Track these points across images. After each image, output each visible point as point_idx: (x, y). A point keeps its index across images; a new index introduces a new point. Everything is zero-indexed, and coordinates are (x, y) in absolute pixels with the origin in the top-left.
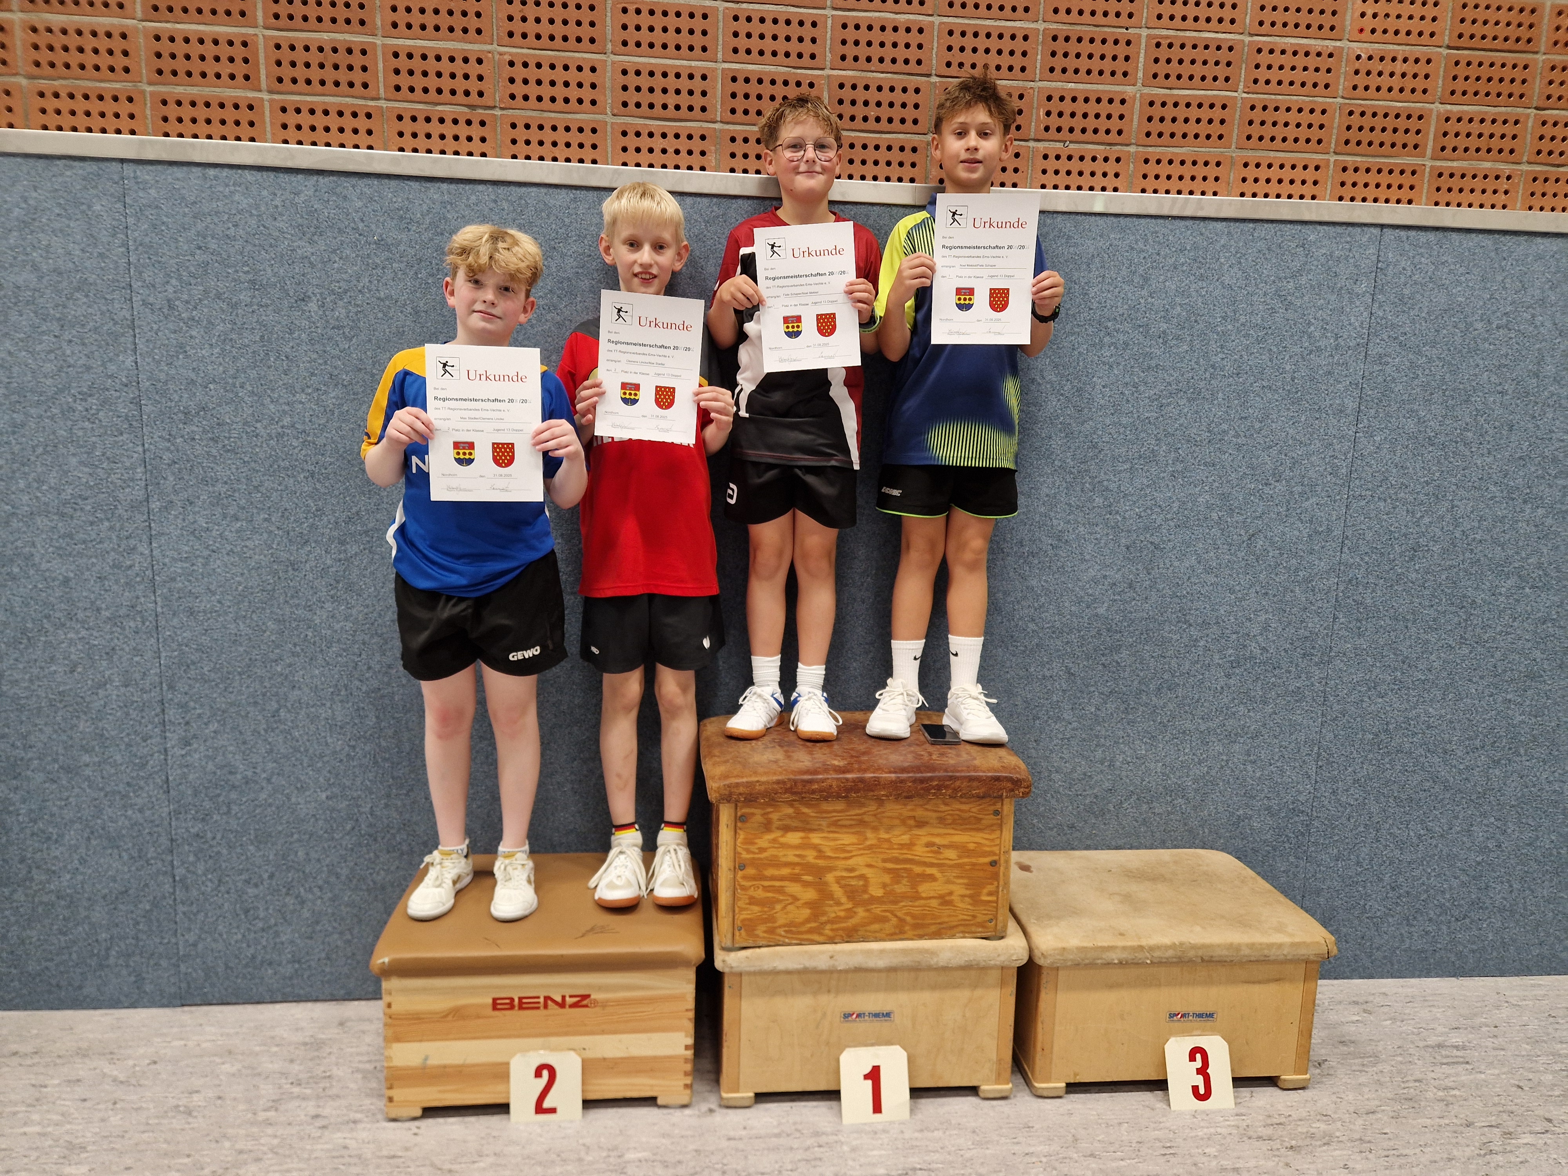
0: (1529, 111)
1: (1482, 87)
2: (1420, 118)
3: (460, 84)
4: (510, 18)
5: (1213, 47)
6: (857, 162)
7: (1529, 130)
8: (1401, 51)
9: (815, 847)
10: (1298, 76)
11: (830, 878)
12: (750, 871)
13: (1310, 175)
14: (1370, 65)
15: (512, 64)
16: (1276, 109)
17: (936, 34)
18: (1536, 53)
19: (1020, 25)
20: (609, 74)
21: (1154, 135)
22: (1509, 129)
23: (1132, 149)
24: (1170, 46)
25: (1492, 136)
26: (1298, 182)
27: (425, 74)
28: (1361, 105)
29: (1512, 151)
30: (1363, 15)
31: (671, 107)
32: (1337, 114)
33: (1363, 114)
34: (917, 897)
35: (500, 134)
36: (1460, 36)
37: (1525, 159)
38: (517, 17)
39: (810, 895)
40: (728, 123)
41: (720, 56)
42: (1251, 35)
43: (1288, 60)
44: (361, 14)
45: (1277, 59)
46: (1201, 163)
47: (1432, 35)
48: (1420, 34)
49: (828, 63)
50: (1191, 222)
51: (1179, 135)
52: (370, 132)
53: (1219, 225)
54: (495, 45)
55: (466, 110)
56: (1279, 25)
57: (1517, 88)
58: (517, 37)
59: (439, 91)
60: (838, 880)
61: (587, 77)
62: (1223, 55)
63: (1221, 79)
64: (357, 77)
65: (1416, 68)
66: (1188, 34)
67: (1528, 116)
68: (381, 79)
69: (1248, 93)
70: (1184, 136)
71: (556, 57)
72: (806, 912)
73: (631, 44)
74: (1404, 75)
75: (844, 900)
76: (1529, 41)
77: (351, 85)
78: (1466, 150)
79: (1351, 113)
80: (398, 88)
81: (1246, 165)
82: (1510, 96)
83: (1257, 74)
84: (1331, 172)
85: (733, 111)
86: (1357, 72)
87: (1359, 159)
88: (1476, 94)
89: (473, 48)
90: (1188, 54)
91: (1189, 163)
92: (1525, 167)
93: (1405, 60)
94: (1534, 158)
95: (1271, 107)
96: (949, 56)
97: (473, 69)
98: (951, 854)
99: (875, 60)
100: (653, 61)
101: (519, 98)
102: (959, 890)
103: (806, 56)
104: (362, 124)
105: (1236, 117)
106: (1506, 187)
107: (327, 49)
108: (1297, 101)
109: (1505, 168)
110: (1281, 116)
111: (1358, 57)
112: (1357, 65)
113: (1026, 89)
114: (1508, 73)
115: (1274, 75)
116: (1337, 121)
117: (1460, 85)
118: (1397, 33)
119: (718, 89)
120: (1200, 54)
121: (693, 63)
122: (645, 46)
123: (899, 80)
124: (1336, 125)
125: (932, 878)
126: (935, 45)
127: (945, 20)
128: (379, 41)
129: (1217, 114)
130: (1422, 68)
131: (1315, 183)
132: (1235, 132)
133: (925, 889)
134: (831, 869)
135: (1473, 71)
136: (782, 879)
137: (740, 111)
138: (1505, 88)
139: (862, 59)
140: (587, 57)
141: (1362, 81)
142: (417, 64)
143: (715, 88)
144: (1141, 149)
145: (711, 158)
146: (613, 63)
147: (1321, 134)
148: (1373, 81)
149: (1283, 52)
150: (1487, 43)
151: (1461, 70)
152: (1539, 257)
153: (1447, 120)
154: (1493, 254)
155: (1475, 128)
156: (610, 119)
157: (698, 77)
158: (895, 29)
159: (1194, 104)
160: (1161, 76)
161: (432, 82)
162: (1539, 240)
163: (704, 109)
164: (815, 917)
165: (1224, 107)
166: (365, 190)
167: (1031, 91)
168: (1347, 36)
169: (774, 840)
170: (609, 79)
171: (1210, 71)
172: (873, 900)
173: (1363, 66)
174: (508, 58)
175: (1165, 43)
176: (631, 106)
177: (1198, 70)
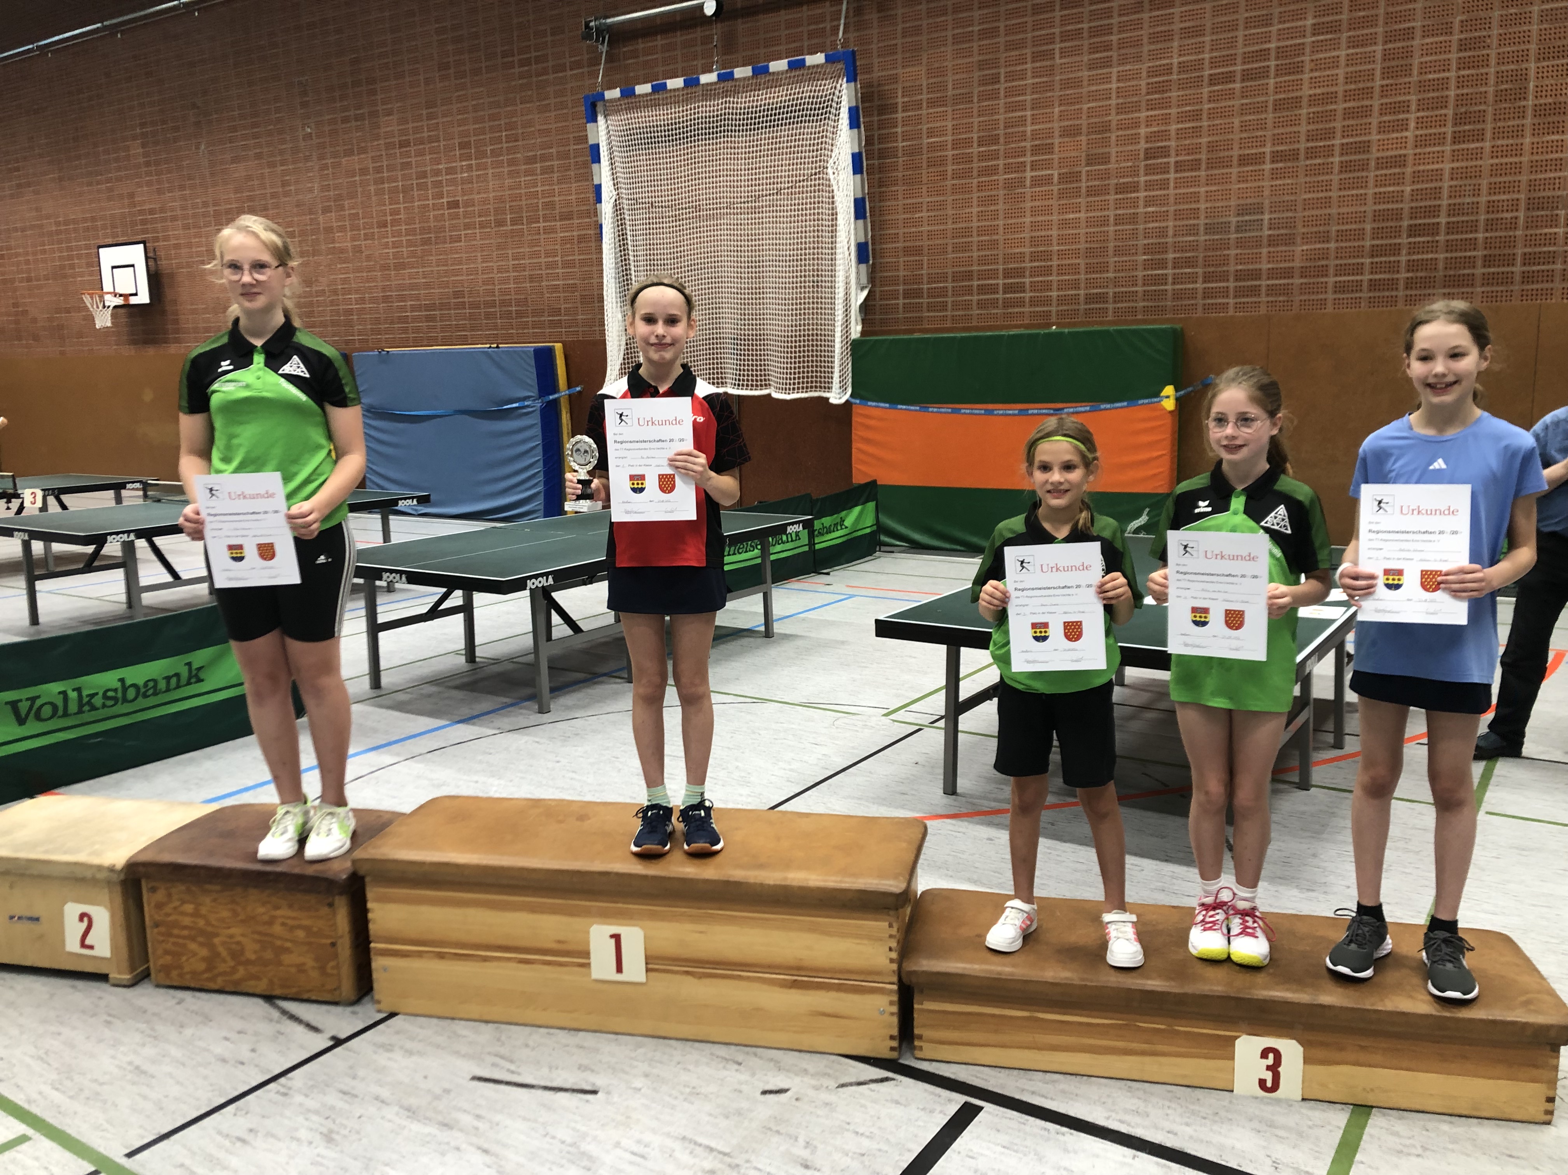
9: (204, 917)
11: (216, 941)
12: (162, 929)
34: (280, 963)
39: (204, 952)
60: (224, 943)
72: (202, 966)
75: (228, 959)
98: (301, 934)
102: (310, 962)
125: (288, 950)
133: (287, 959)
134: (217, 935)
136: (184, 937)
164: (209, 969)
169: (175, 908)
172: (248, 962)
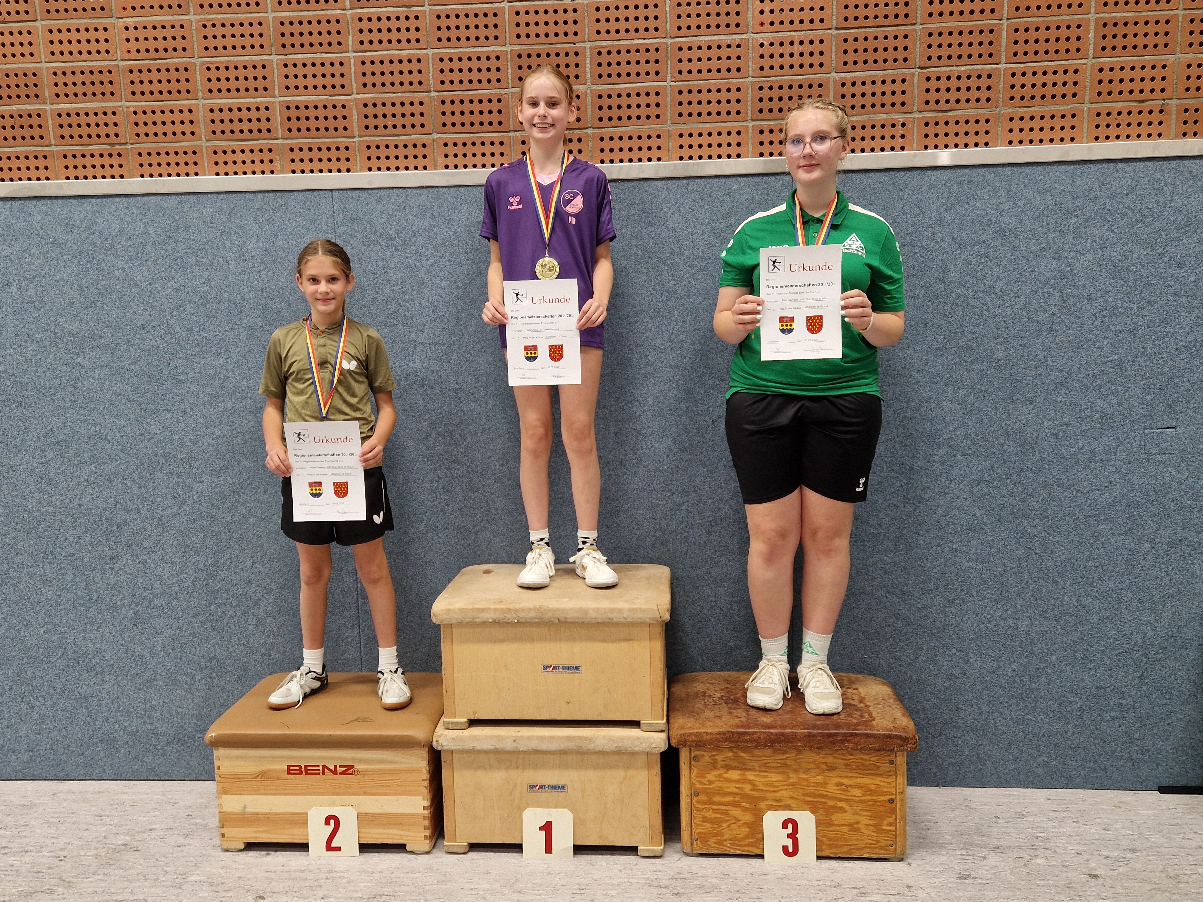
0: (913, 71)
1: (870, 56)
2: (820, 86)
3: (103, 130)
4: (132, 83)
5: (643, 50)
6: (383, 158)
7: (916, 86)
8: (796, 36)
10: (714, 65)
13: (734, 139)
14: (772, 50)
15: (135, 113)
16: (700, 91)
17: (430, 61)
18: (914, 24)
19: (493, 49)
20: (201, 113)
21: (605, 120)
22: (898, 87)
23: (589, 131)
24: (609, 53)
25: (883, 94)
26: (724, 145)
27: (79, 126)
28: (768, 81)
29: (903, 104)
30: (762, 12)
31: (246, 131)
32: (750, 91)
33: (771, 88)
35: (132, 161)
36: (846, 19)
37: (915, 109)
38: (137, 81)
40: (287, 139)
41: (277, 92)
42: (672, 38)
43: (704, 53)
44: (35, 90)
45: (695, 54)
46: (644, 137)
47: (822, 21)
48: (812, 21)
49: (355, 91)
50: (637, 183)
51: (625, 118)
52: (46, 168)
53: (659, 184)
54: (124, 102)
55: (108, 147)
56: (694, 28)
57: (900, 54)
58: (138, 94)
59: (90, 136)
61: (186, 116)
62: (652, 56)
63: (652, 73)
64: (36, 132)
65: (811, 48)
66: (622, 42)
67: (913, 74)
68: (51, 132)
69: (675, 82)
70: (629, 118)
71: (163, 105)
73: (215, 91)
74: (801, 54)
76: (907, 16)
77: (33, 138)
78: (863, 107)
79: (761, 88)
80: (62, 137)
81: (681, 136)
82: (895, 60)
83: (680, 66)
84: (750, 135)
85: (290, 130)
86: (762, 56)
87: (772, 123)
88: (865, 62)
89: (109, 105)
90: (624, 57)
91: (635, 138)
92: (917, 115)
93: (801, 43)
94: (924, 107)
95: (695, 91)
96: (442, 77)
97: (111, 119)
99: (388, 84)
100: (230, 101)
101: (142, 136)
103: (338, 87)
104: (41, 163)
105: (668, 101)
106: (901, 132)
107: (16, 116)
108: (715, 84)
109: (899, 118)
110: (704, 97)
111: (762, 45)
112: (761, 51)
113: (502, 94)
114: (891, 43)
115: (695, 66)
116: (750, 95)
117: (850, 57)
118: (792, 22)
119: (277, 116)
120: (633, 57)
121: (259, 100)
122: (224, 91)
123: (407, 97)
124: (749, 99)
126: (431, 69)
127: (437, 51)
128: (48, 107)
129: (653, 99)
130: (817, 47)
131: (739, 144)
132: (669, 111)
135: (861, 45)
137: (294, 130)
138: (890, 55)
139: (378, 85)
140: (185, 103)
141: (767, 62)
142: (74, 120)
143: (275, 115)
144: (596, 131)
145: (277, 165)
146: (203, 105)
147: (738, 107)
148: (777, 62)
149: (699, 48)
150: (871, 21)
151: (851, 45)
152: (931, 186)
153: (843, 85)
154: (891, 188)
155: (868, 89)
156: (204, 144)
157: (263, 109)
158: (400, 61)
159: (633, 94)
160: (605, 76)
161: (84, 131)
162: (930, 173)
163: (269, 131)
165: (657, 94)
166: (44, 208)
167: (506, 96)
168: (751, 30)
170: (202, 116)
171: (643, 68)
173: (767, 50)
174: (132, 109)
175: (604, 51)
176: (219, 133)
177: (633, 68)
